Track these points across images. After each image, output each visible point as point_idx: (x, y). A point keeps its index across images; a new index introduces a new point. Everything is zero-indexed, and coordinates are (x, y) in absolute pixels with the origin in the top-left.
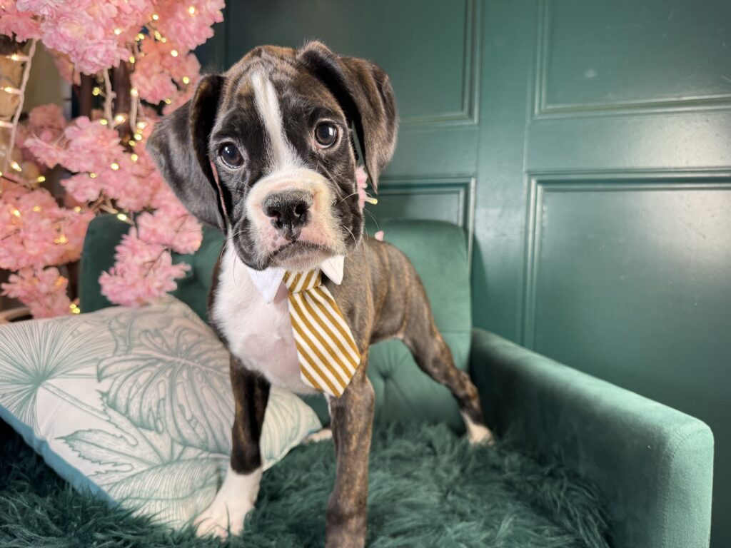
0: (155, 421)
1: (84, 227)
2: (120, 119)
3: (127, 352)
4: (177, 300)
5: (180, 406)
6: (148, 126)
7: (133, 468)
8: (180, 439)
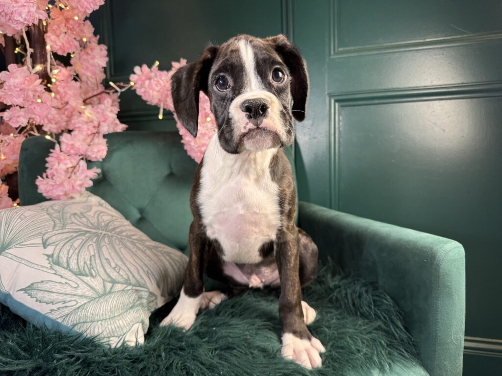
0: (90, 270)
1: (18, 147)
2: (39, 68)
4: (92, 194)
5: (106, 259)
6: (60, 72)
7: (77, 303)
8: (109, 280)
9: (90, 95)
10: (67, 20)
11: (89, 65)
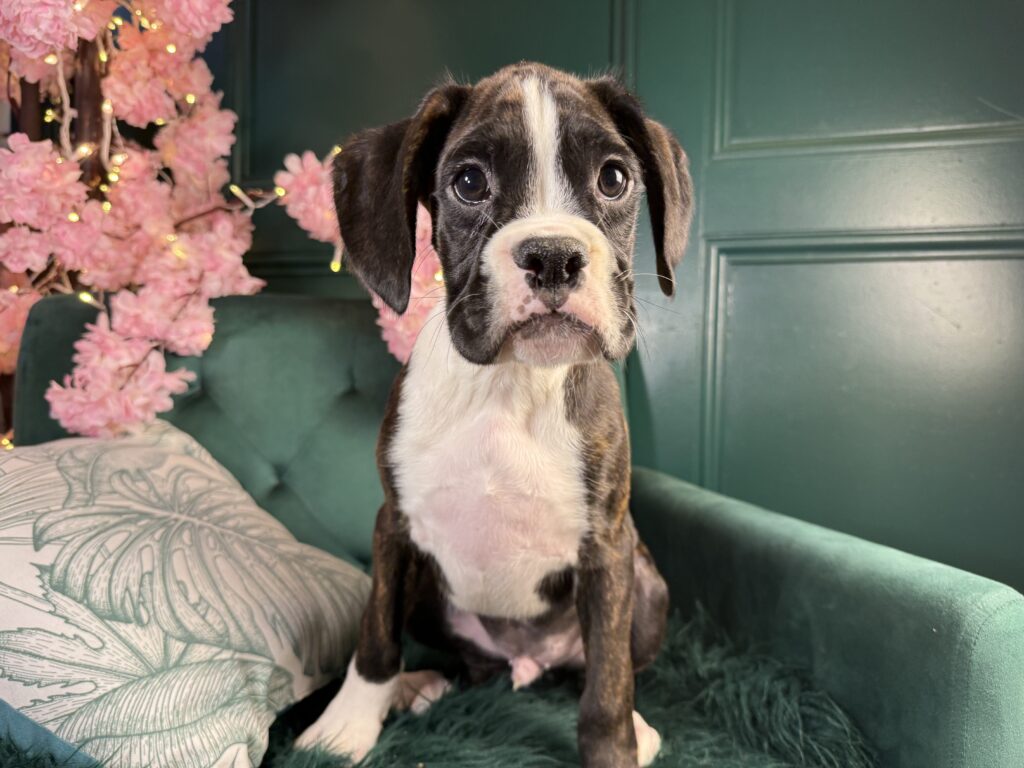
0: (135, 608)
1: (22, 317)
2: (85, 150)
3: (90, 500)
4: (174, 429)
5: (179, 583)
6: (128, 160)
7: (97, 687)
8: (179, 633)
9: (190, 213)
10: (153, 53)
11: (191, 150)
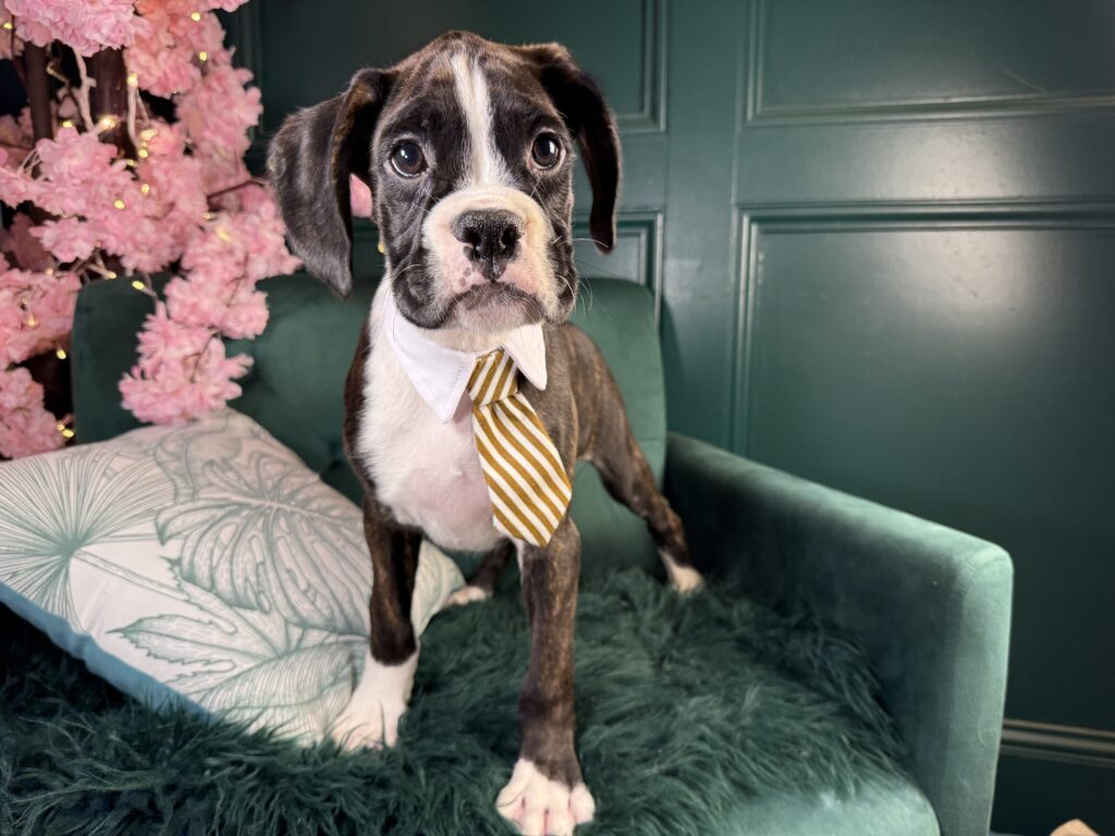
0: (257, 595)
1: (66, 301)
2: (108, 122)
3: (193, 496)
5: (288, 571)
6: (158, 135)
7: (235, 665)
8: (296, 619)
9: (220, 186)
10: (174, 18)
11: (221, 123)
